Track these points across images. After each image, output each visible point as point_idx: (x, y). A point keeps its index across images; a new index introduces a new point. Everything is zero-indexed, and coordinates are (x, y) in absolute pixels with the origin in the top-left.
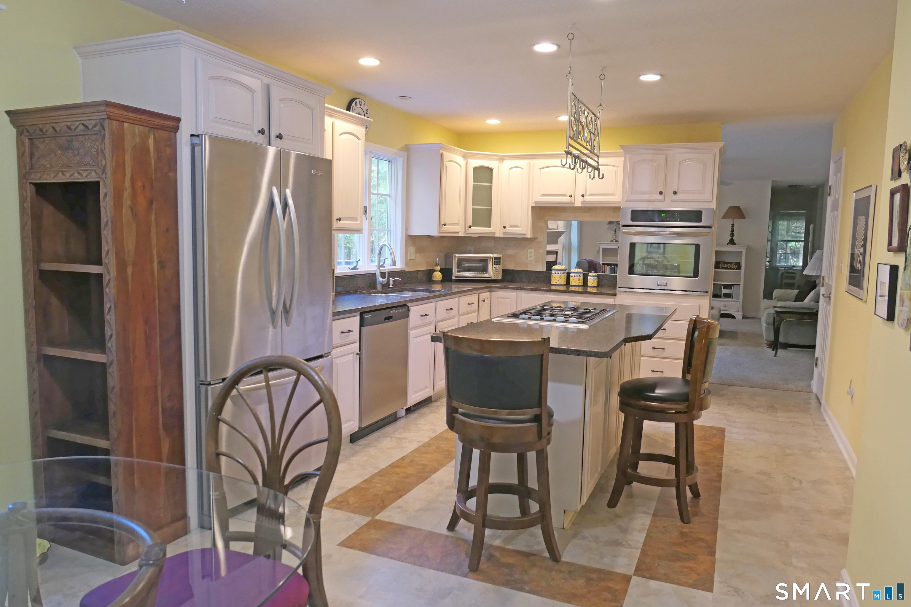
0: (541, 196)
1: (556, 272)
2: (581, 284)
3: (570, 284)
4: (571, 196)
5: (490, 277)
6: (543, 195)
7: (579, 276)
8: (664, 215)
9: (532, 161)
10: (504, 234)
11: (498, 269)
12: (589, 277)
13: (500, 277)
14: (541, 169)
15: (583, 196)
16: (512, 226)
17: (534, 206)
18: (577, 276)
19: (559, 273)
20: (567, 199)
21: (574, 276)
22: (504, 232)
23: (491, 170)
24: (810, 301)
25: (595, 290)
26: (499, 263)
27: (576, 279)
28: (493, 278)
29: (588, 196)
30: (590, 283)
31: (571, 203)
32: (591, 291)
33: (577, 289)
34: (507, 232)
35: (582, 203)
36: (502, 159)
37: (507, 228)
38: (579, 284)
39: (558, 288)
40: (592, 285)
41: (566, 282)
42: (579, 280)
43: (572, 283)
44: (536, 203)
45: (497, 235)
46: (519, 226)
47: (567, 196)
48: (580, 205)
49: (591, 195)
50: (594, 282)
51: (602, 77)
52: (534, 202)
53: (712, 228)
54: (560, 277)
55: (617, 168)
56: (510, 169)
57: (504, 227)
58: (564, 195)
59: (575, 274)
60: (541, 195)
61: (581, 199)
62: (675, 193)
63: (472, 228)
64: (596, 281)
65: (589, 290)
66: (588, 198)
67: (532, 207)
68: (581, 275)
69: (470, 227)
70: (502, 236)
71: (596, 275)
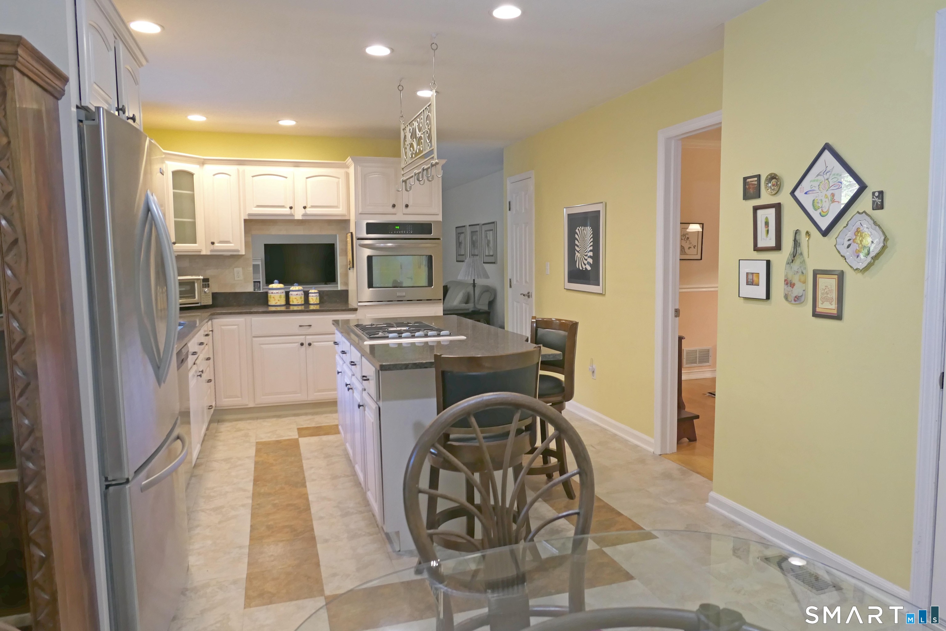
0: (255, 207)
1: (274, 291)
2: (303, 303)
3: (291, 303)
4: (291, 208)
5: (198, 303)
6: (258, 206)
7: (301, 294)
8: (398, 227)
9: (241, 168)
10: (211, 251)
11: (208, 292)
12: (310, 295)
13: (210, 302)
14: (253, 177)
15: (305, 208)
16: (221, 242)
17: (247, 218)
18: (299, 294)
19: (279, 292)
20: (287, 211)
21: (295, 294)
22: (212, 248)
23: (192, 175)
24: (461, 302)
25: (317, 307)
26: (208, 286)
27: (298, 297)
28: (202, 304)
29: (310, 208)
30: (313, 300)
31: (292, 215)
32: (314, 308)
33: (300, 308)
34: (215, 248)
35: (303, 215)
36: (203, 163)
37: (216, 244)
38: (301, 302)
39: (279, 309)
40: (315, 303)
41: (285, 302)
42: (301, 298)
43: (293, 301)
44: (249, 215)
45: (204, 253)
46: (231, 241)
47: (286, 208)
48: (300, 218)
49: (313, 207)
50: (317, 299)
51: (400, 88)
52: (247, 214)
53: (440, 239)
54: (280, 297)
55: (336, 180)
56: (214, 175)
57: (213, 243)
58: (283, 207)
59: (296, 293)
60: (255, 205)
61: (303, 211)
62: (407, 206)
63: (176, 245)
64: (318, 298)
65: (312, 307)
66: (309, 211)
67: (245, 221)
68: (302, 292)
69: (174, 243)
70: (209, 253)
71: (318, 292)
